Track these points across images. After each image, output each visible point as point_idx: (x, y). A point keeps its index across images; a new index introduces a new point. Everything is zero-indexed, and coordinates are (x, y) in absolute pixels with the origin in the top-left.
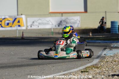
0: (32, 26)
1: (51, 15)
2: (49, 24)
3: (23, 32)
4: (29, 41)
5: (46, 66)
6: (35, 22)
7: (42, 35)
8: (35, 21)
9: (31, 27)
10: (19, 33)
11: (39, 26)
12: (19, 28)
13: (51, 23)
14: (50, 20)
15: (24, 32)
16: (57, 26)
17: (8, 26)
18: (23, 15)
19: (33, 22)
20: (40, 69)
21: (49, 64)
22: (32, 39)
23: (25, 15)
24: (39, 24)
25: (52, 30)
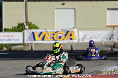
0: (84, 40)
2: (101, 37)
6: (87, 35)
8: (87, 34)
9: (83, 40)
14: (101, 34)
16: (109, 39)
17: (60, 39)
19: (85, 36)
24: (91, 37)
25: (103, 44)
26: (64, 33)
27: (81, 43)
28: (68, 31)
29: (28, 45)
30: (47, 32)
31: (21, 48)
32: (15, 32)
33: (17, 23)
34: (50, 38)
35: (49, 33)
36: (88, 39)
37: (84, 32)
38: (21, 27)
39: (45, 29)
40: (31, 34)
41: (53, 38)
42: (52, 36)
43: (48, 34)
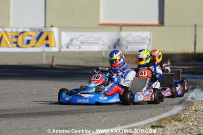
0: (70, 47)
1: (101, 28)
2: (99, 43)
3: (53, 57)
4: (63, 71)
5: (91, 114)
6: (74, 40)
7: (87, 63)
8: (75, 37)
9: (68, 47)
10: (47, 58)
11: (82, 47)
12: (47, 49)
13: (101, 43)
14: (99, 38)
15: (55, 55)
16: (112, 47)
17: (28, 46)
18: (55, 27)
19: (72, 40)
20: (81, 120)
21: (97, 112)
22: (68, 69)
23: (58, 27)
24: (81, 43)
25: (104, 55)
26: (35, 35)
28: (43, 31)
30: (5, 32)
34: (11, 44)
35: (9, 34)
37: (69, 33)
39: (2, 28)
41: (16, 43)
42: (15, 40)
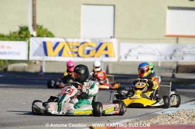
2: (156, 54)
6: (132, 50)
8: (133, 48)
9: (126, 58)
12: (106, 59)
13: (158, 53)
14: (156, 49)
16: (168, 58)
23: (117, 38)
24: (139, 53)
25: (159, 65)
27: (122, 62)
29: (35, 63)
30: (67, 43)
31: (24, 67)
32: (14, 40)
33: (19, 26)
34: (72, 53)
35: (71, 44)
36: (134, 56)
38: (24, 33)
39: (64, 38)
40: (40, 45)
41: (77, 53)
42: (76, 50)
43: (69, 46)
